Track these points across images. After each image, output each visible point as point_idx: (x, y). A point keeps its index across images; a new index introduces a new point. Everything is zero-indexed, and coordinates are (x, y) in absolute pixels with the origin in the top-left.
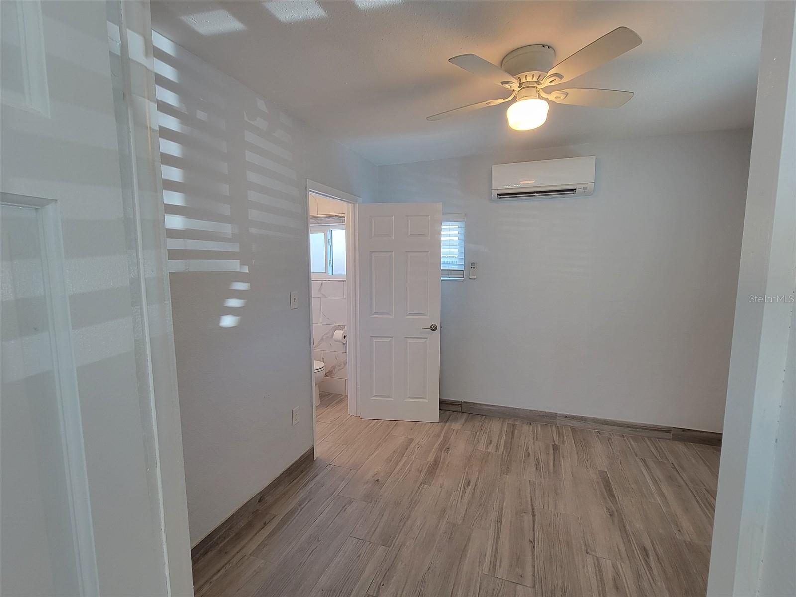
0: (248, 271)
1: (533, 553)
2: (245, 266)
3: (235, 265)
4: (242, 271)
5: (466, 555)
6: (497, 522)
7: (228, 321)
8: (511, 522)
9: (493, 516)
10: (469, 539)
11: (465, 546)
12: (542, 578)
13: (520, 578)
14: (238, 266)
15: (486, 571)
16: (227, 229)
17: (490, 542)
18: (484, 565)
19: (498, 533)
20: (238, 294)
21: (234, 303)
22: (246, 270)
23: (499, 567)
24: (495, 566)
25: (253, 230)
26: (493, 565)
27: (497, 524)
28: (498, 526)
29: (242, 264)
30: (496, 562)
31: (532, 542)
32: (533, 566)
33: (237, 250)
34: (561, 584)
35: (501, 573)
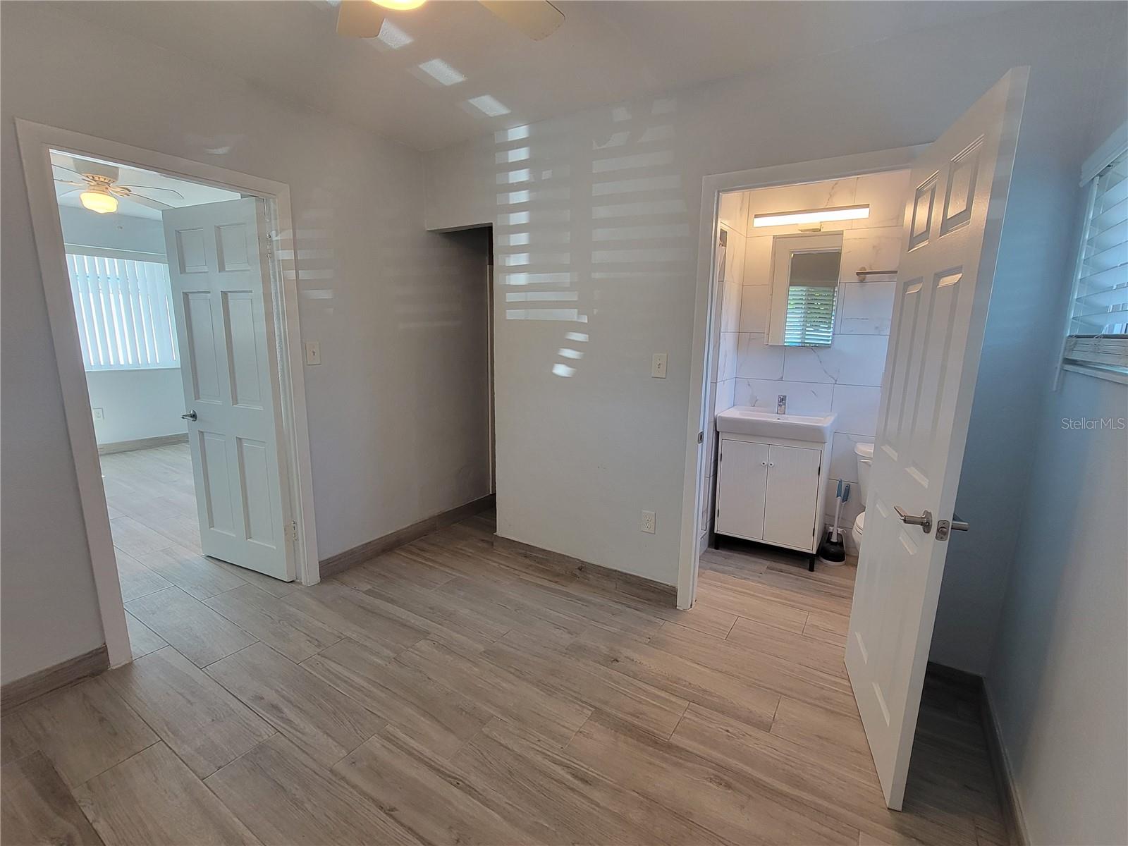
0: (586, 321)
1: (374, 800)
2: (583, 316)
3: (572, 314)
4: (579, 321)
5: (424, 716)
6: (461, 780)
7: (561, 370)
8: (450, 803)
9: (476, 780)
10: (447, 729)
11: (439, 722)
12: (331, 787)
13: (353, 760)
14: (576, 317)
15: (389, 728)
16: (566, 278)
17: (428, 752)
18: (398, 730)
19: (438, 770)
20: (573, 345)
21: (569, 353)
22: (585, 320)
23: (385, 744)
24: (388, 741)
25: (597, 275)
26: (392, 740)
27: (456, 779)
28: (450, 776)
29: (579, 313)
30: (394, 745)
31: (390, 811)
32: (354, 787)
33: (575, 299)
34: (306, 805)
35: (375, 743)
